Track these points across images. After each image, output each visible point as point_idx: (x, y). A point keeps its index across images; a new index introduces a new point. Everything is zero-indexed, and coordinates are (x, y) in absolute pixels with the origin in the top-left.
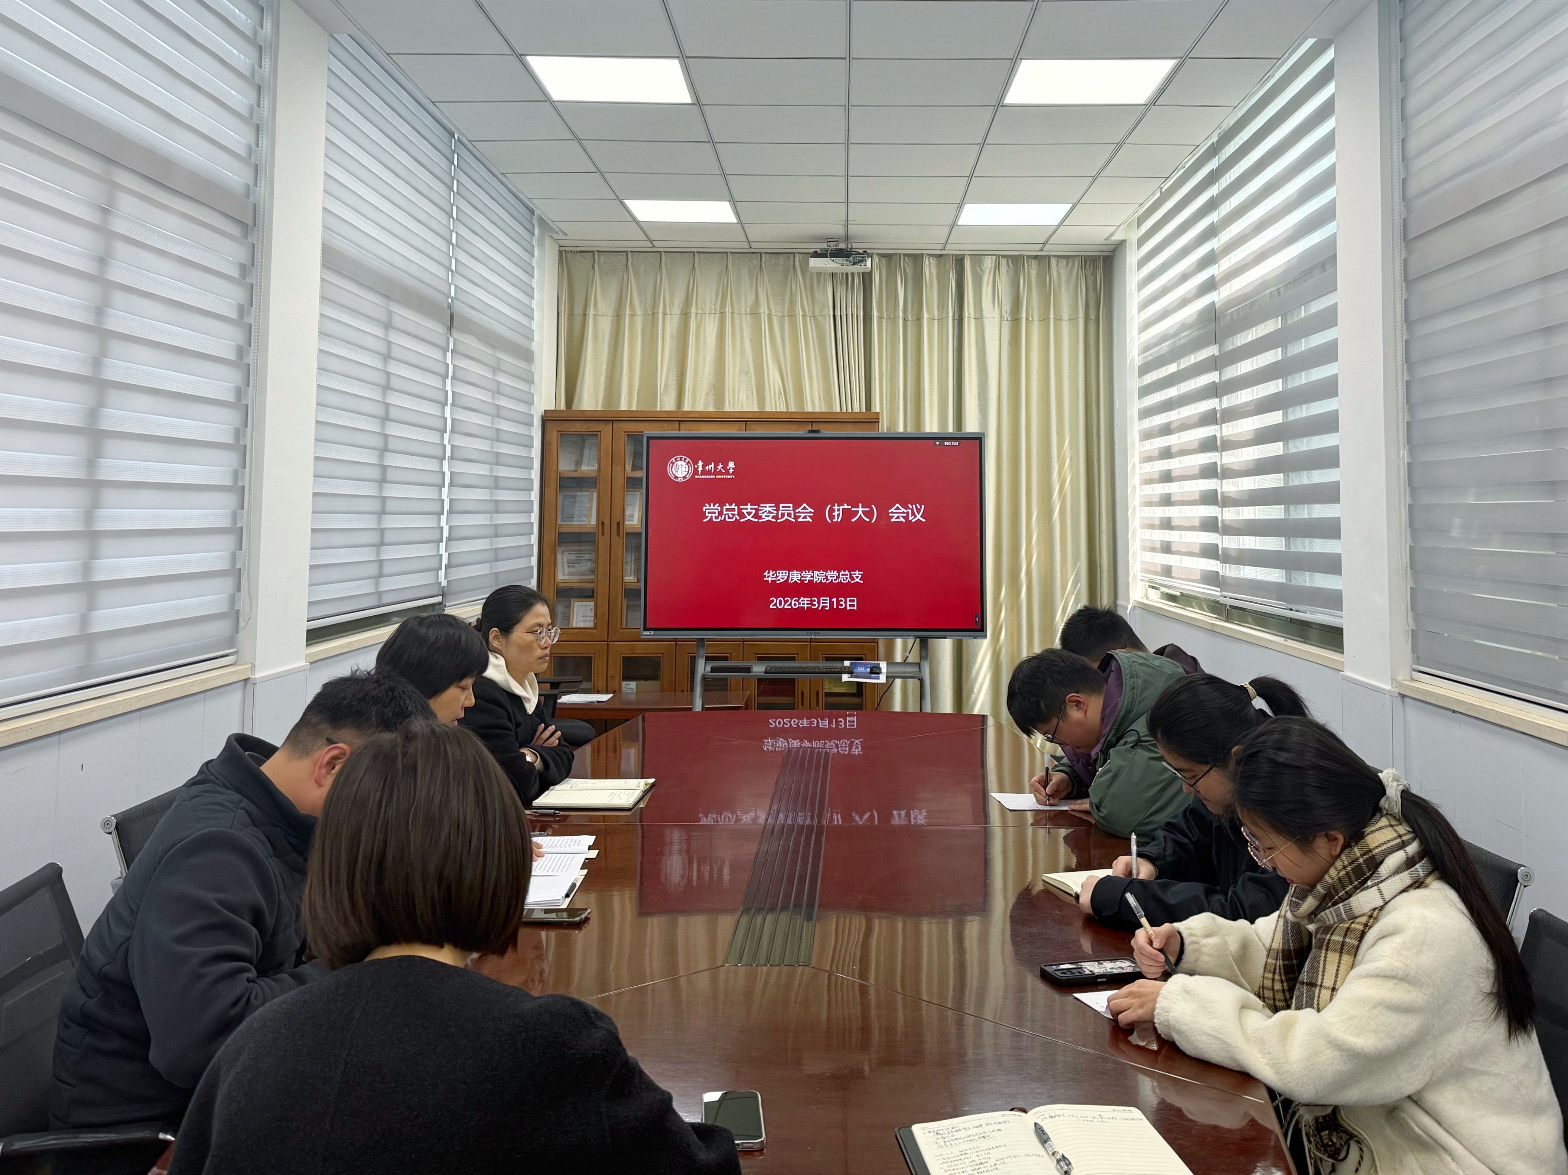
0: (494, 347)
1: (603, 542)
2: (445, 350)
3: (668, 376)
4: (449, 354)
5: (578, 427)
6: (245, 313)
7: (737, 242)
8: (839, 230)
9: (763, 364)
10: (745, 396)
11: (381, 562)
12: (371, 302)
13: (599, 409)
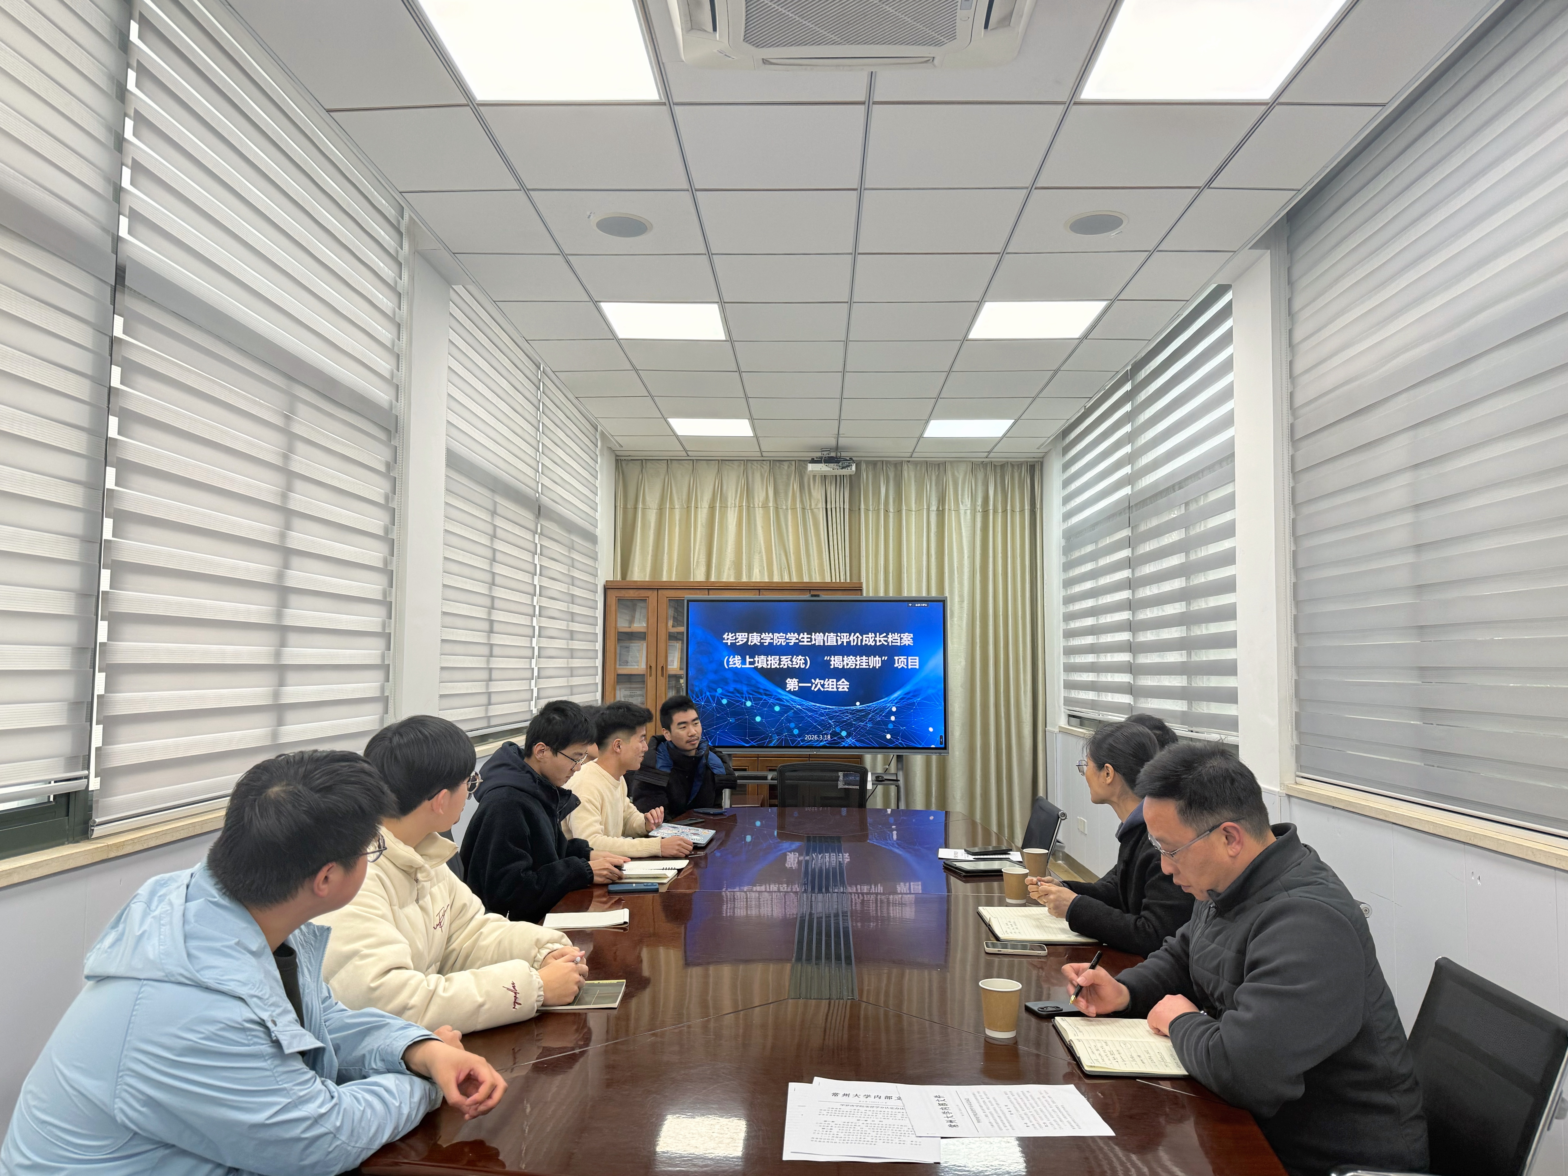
0: (569, 531)
1: (651, 681)
2: (535, 532)
3: (699, 554)
4: (537, 536)
5: (632, 594)
6: (390, 500)
7: (752, 451)
8: (832, 442)
9: (772, 545)
10: (758, 570)
11: (489, 694)
12: (482, 494)
13: (647, 579)
